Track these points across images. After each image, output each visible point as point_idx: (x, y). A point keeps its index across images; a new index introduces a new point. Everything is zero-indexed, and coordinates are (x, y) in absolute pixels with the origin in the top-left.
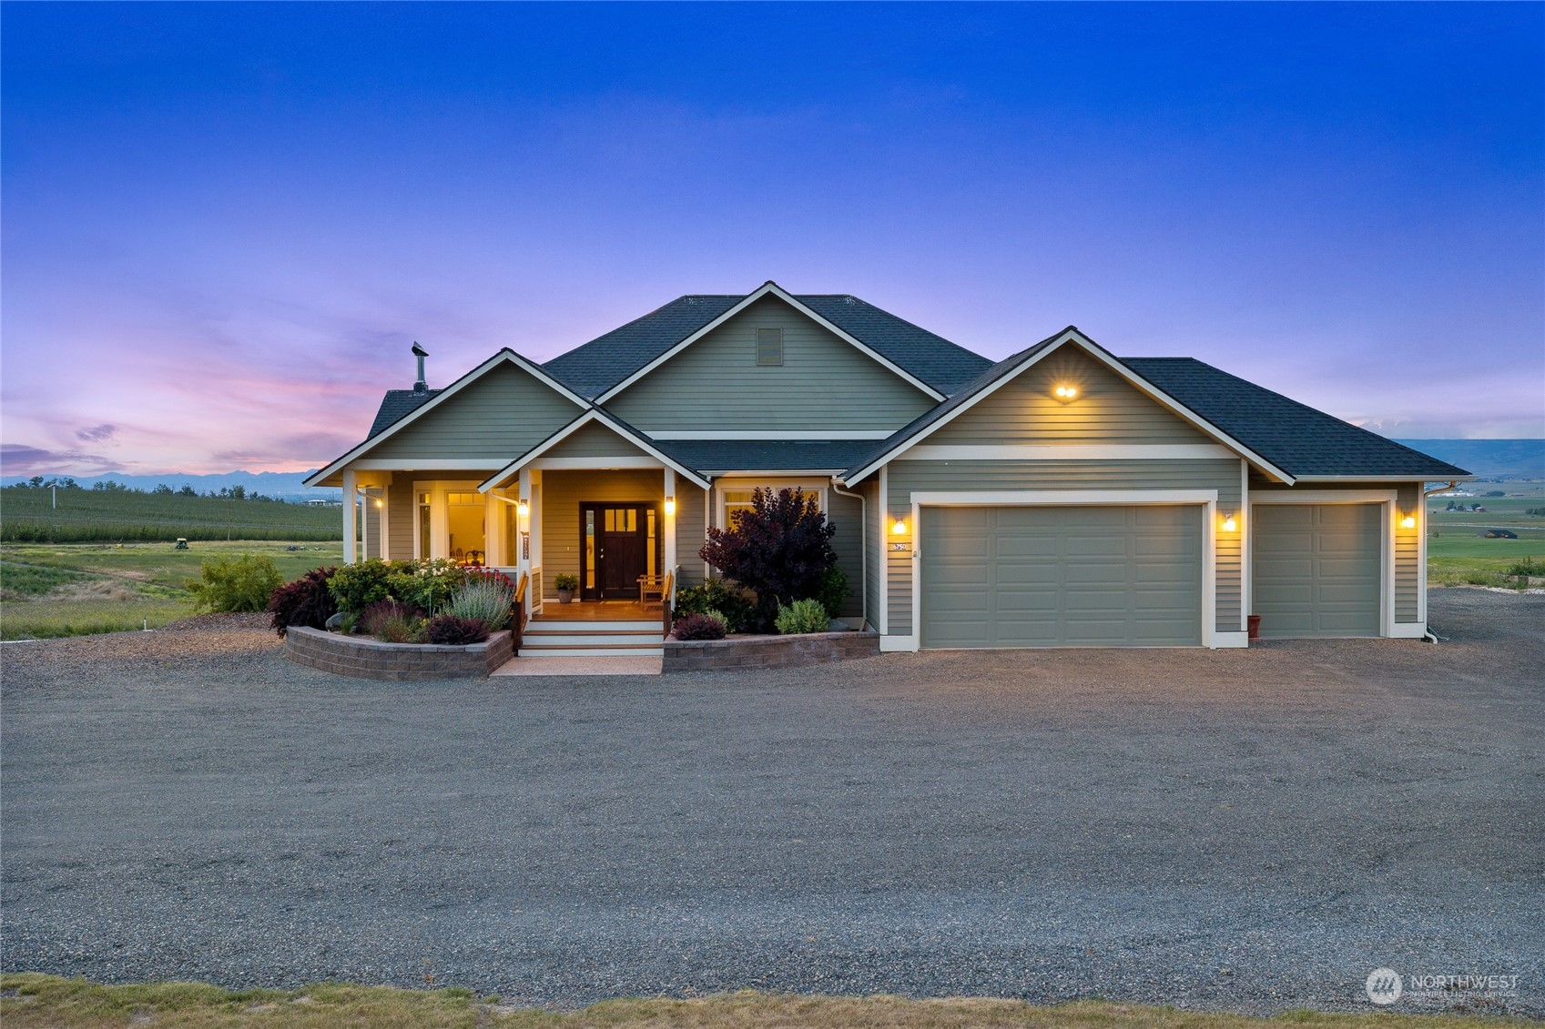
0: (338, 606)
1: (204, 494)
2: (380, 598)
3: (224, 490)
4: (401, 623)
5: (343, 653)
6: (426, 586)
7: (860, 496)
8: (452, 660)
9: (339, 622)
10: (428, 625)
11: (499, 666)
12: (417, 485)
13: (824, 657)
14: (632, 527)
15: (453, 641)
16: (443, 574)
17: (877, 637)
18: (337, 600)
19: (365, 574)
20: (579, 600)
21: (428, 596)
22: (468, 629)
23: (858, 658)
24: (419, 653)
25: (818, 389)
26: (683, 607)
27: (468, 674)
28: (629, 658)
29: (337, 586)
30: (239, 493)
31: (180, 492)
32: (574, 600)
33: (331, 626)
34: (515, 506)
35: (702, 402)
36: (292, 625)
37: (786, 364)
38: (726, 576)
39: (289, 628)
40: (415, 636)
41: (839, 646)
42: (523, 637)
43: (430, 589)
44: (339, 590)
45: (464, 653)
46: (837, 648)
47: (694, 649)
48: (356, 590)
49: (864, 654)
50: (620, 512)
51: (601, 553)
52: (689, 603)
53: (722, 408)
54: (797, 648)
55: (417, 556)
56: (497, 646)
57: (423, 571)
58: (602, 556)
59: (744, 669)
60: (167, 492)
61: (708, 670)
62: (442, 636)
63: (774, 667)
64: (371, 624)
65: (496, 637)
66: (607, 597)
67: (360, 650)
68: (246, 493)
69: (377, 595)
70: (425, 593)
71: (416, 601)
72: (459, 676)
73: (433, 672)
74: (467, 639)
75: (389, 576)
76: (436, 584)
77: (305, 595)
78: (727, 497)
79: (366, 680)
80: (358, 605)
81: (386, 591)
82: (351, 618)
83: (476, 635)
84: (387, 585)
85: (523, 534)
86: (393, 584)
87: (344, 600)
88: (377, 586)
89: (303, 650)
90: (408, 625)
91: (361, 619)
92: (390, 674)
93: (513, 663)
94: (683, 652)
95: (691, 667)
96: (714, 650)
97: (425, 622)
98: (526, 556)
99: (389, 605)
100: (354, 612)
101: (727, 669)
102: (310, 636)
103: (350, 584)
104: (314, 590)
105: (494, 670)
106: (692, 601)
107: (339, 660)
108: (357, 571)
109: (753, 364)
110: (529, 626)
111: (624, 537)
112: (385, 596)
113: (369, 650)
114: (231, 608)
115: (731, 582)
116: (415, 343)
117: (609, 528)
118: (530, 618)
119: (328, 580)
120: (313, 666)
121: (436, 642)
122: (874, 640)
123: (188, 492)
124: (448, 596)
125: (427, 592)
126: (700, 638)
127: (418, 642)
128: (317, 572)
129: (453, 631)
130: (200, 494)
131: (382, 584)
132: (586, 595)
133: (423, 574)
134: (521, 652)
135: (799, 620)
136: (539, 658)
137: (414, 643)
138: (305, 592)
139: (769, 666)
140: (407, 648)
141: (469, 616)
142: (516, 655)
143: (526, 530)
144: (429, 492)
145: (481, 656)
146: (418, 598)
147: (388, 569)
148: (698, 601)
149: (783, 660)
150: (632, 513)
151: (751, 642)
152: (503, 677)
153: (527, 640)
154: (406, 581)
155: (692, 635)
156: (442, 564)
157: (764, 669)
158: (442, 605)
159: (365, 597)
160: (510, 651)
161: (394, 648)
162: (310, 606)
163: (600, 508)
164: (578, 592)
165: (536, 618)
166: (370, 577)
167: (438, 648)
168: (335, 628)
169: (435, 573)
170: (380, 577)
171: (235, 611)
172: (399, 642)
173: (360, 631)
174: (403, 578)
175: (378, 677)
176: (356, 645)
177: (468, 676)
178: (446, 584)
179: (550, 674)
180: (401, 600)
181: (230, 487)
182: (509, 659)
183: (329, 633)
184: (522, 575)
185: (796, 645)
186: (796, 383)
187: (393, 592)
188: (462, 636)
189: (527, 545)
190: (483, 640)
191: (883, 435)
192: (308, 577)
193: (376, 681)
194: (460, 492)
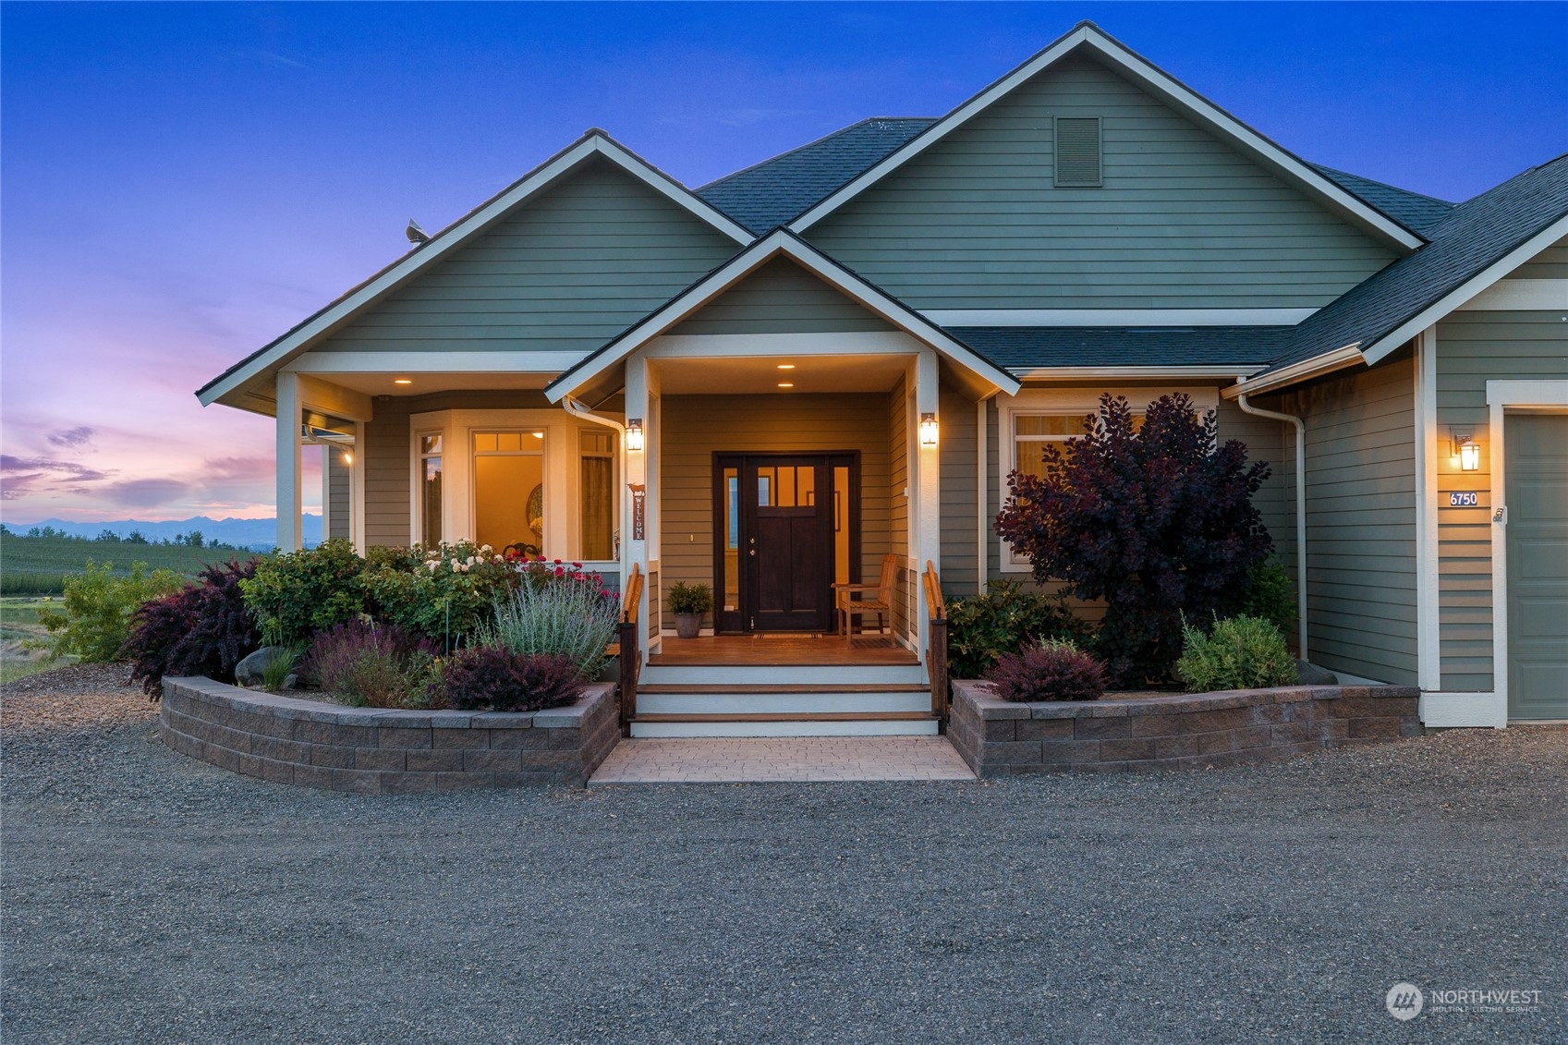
0: (261, 636)
1: (156, 542)
2: (344, 618)
3: (179, 537)
4: (388, 664)
5: (261, 730)
6: (440, 592)
7: (1292, 419)
8: (504, 746)
9: (263, 668)
10: (445, 670)
11: (601, 761)
12: (417, 421)
13: (1307, 739)
14: (808, 499)
15: (505, 702)
16: (473, 570)
17: (1415, 694)
18: (260, 622)
19: (315, 571)
20: (711, 632)
21: (442, 612)
22: (537, 677)
23: (1376, 741)
24: (429, 729)
25: (1170, 231)
26: (960, 637)
27: (540, 778)
28: (871, 741)
29: (259, 594)
30: (196, 540)
31: (128, 539)
32: (704, 633)
33: (246, 674)
34: (616, 432)
35: (951, 256)
36: (170, 675)
37: (1110, 184)
38: (1041, 574)
39: (168, 681)
40: (419, 695)
41: (1336, 714)
42: (638, 696)
43: (448, 598)
44: (264, 603)
45: (530, 729)
46: (1330, 720)
47: (1054, 721)
48: (296, 603)
49: (1387, 733)
50: (786, 472)
51: (751, 547)
52: (969, 628)
53: (990, 268)
54: (1258, 720)
55: (416, 538)
56: (595, 716)
57: (433, 565)
58: (752, 552)
59: (1162, 766)
60: (115, 539)
61: (1086, 770)
62: (478, 691)
63: (1222, 762)
64: (325, 669)
65: (595, 694)
66: (764, 626)
67: (298, 723)
68: (206, 541)
69: (341, 611)
70: (438, 607)
71: (418, 624)
72: (520, 784)
73: (460, 774)
74: (535, 698)
75: (364, 575)
76: (458, 589)
77: (197, 614)
78: (1022, 424)
79: (310, 792)
80: (303, 632)
81: (359, 605)
82: (287, 657)
83: (552, 691)
84: (359, 592)
85: (634, 488)
86: (371, 591)
87: (272, 621)
88: (339, 594)
89: (184, 725)
90: (402, 670)
91: (303, 663)
92: (362, 777)
93: (624, 751)
94: (1027, 727)
95: (1049, 764)
96: (1097, 724)
97: (437, 665)
98: (639, 534)
99: (364, 631)
100: (292, 646)
101: (1128, 769)
102: (198, 694)
103: (284, 590)
104: (216, 603)
105: (594, 768)
106: (976, 623)
107: (253, 747)
108: (300, 565)
109: (1048, 184)
110: (646, 676)
111: (794, 517)
112: (355, 613)
113: (316, 723)
114: (110, 656)
115: (1055, 585)
116: (412, 222)
117: (764, 501)
118: (646, 659)
119: (243, 583)
120: (203, 758)
121: (465, 704)
122: (1406, 702)
123: (137, 539)
124: (486, 612)
125: (441, 604)
126: (1061, 697)
127: (426, 707)
128: (224, 570)
129: (505, 681)
130: (151, 542)
131: (349, 590)
132: (724, 625)
133: (432, 568)
134: (637, 730)
135: (1241, 658)
136: (677, 742)
137: (416, 708)
138: (198, 609)
139: (1210, 760)
140: (400, 720)
141: (533, 651)
142: (627, 735)
143: (640, 481)
144: (438, 431)
145: (568, 738)
146: (423, 617)
147: (362, 563)
148: (988, 624)
149: (1235, 746)
150: (807, 474)
151: (1173, 707)
152: (621, 784)
153: (645, 704)
154: (398, 583)
155: (1043, 690)
156: (466, 551)
157: (1202, 766)
158: (471, 630)
159: (315, 617)
160: (616, 725)
161: (373, 719)
162: (207, 635)
163: (749, 464)
164: (710, 617)
165: (655, 662)
166: (326, 577)
167: (471, 720)
168: (254, 679)
169: (456, 565)
170: (346, 577)
171: (117, 661)
172: (383, 705)
173: (303, 686)
174: (394, 579)
175: (337, 783)
176: (288, 712)
177: (541, 782)
178: (478, 589)
179: (725, 779)
180: (387, 622)
181: (185, 534)
182: (615, 744)
183: (240, 688)
184: (631, 571)
185: (1256, 713)
186: (1129, 219)
187: (373, 607)
188: (522, 692)
189: (642, 511)
190: (569, 701)
191: (1292, 316)
192: (205, 579)
193: (330, 793)
194: (497, 431)
